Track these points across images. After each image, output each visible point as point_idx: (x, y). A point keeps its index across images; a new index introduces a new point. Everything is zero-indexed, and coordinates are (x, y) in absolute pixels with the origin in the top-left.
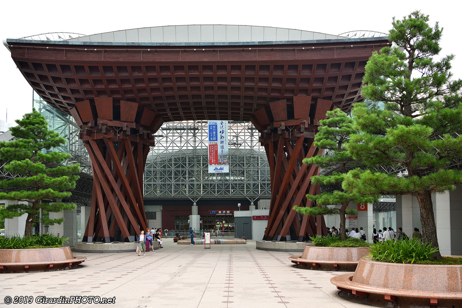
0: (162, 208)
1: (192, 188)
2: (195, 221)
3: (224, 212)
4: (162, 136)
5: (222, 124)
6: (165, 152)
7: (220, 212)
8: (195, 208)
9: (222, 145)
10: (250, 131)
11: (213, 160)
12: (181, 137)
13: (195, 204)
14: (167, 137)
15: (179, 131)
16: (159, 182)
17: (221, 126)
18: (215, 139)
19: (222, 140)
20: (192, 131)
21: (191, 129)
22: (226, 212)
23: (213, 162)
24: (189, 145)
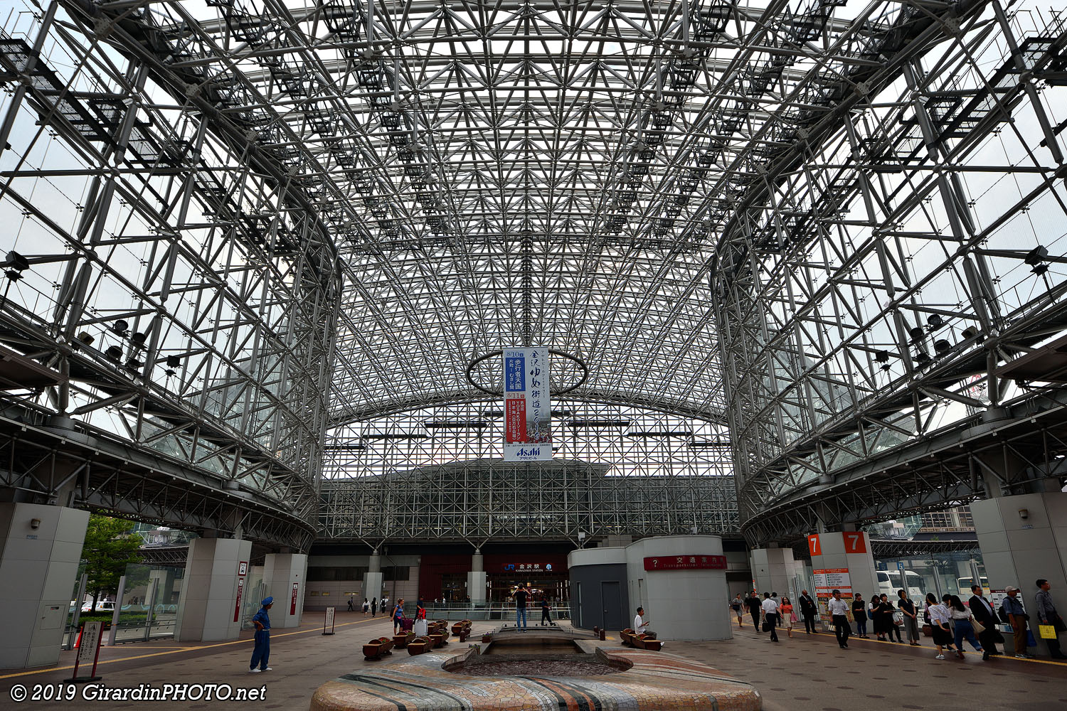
0: (419, 560)
1: (474, 524)
2: (477, 582)
3: (529, 566)
4: (424, 436)
5: (534, 356)
6: (429, 463)
7: (522, 566)
8: (477, 560)
9: (536, 399)
10: (572, 428)
11: (514, 432)
12: (457, 438)
13: (478, 551)
14: (433, 439)
15: (454, 429)
16: (416, 513)
17: (534, 359)
18: (519, 386)
19: (535, 389)
20: (476, 429)
21: (473, 425)
22: (533, 567)
23: (514, 436)
24: (470, 451)
